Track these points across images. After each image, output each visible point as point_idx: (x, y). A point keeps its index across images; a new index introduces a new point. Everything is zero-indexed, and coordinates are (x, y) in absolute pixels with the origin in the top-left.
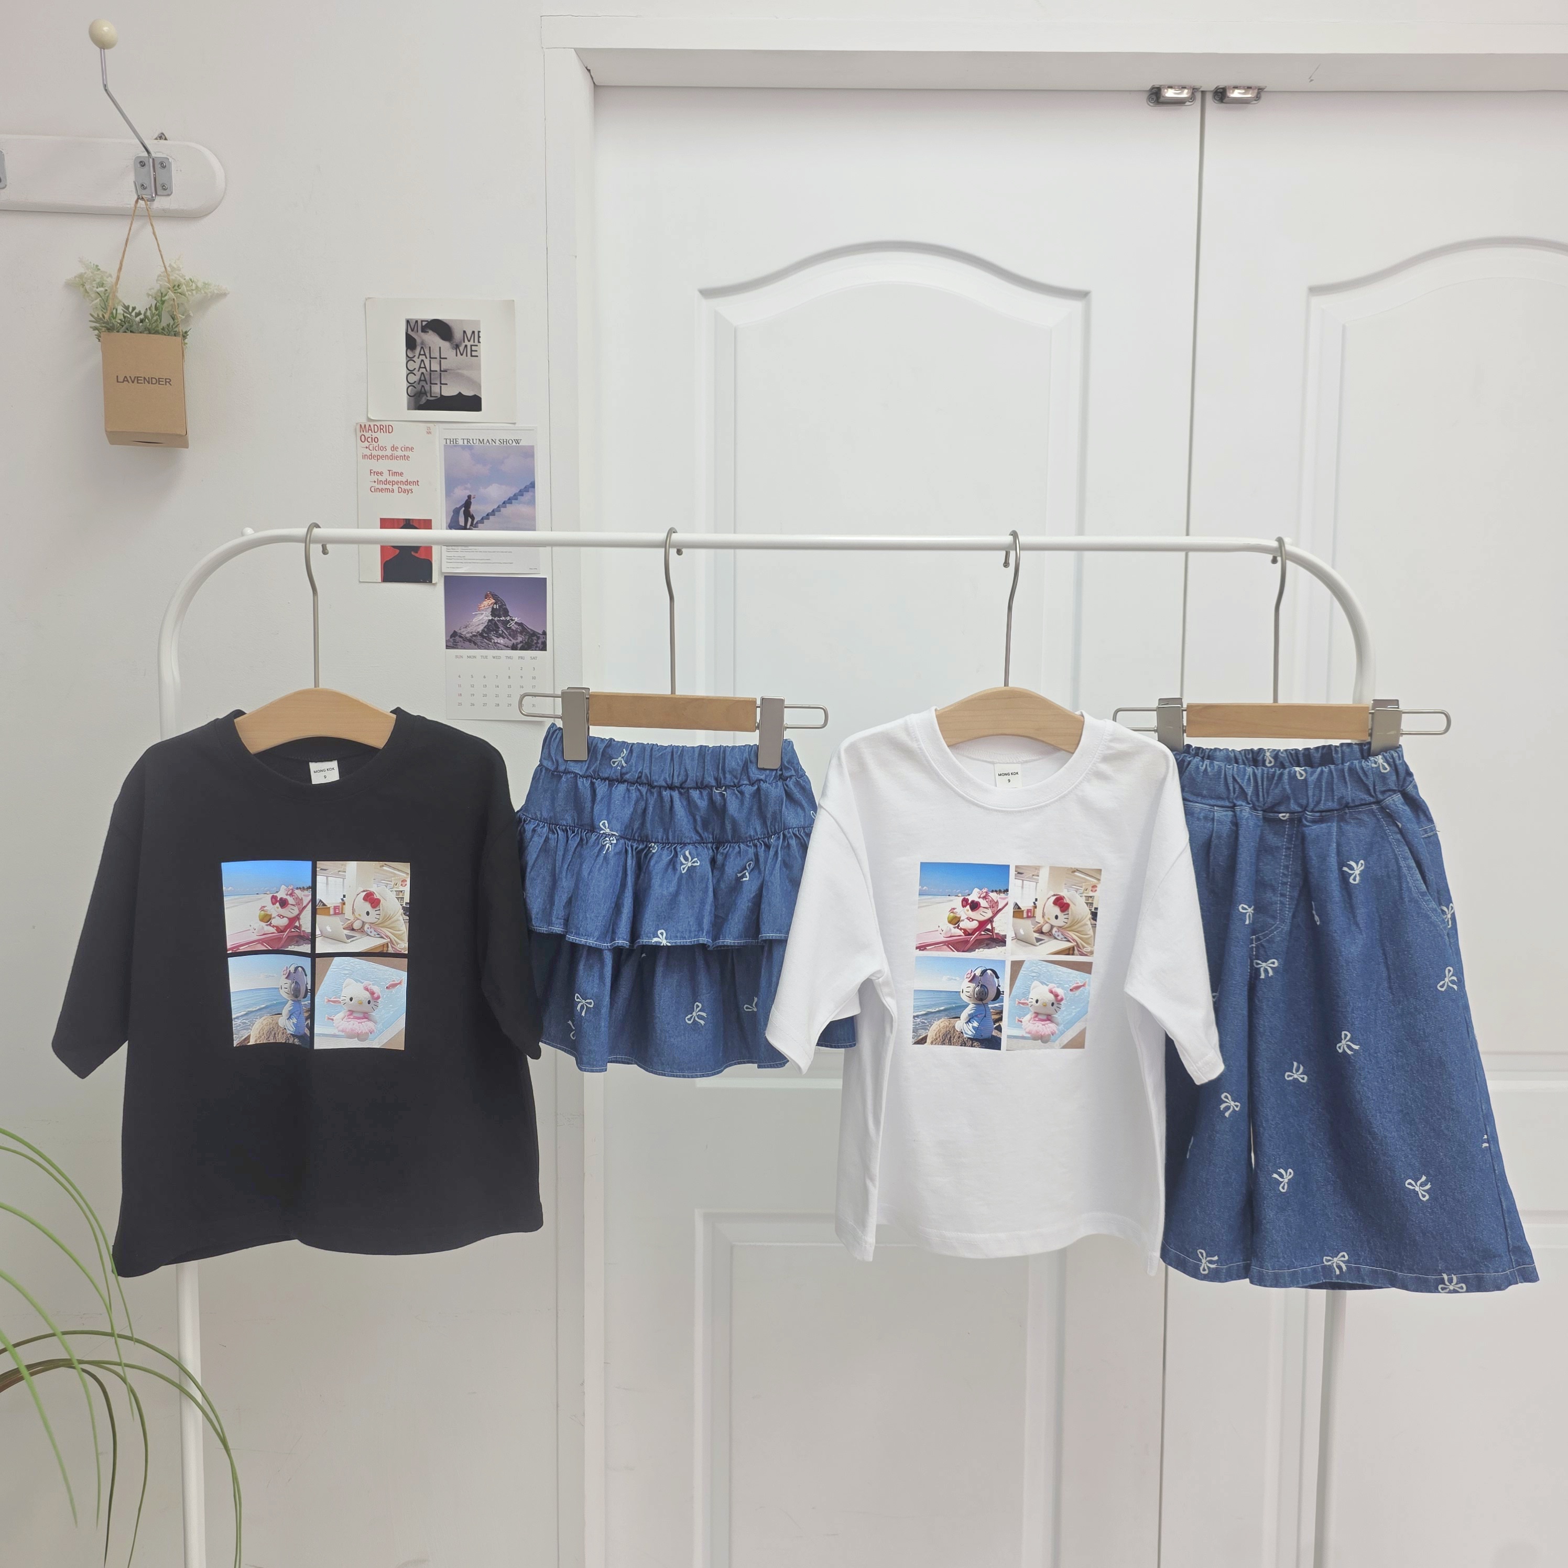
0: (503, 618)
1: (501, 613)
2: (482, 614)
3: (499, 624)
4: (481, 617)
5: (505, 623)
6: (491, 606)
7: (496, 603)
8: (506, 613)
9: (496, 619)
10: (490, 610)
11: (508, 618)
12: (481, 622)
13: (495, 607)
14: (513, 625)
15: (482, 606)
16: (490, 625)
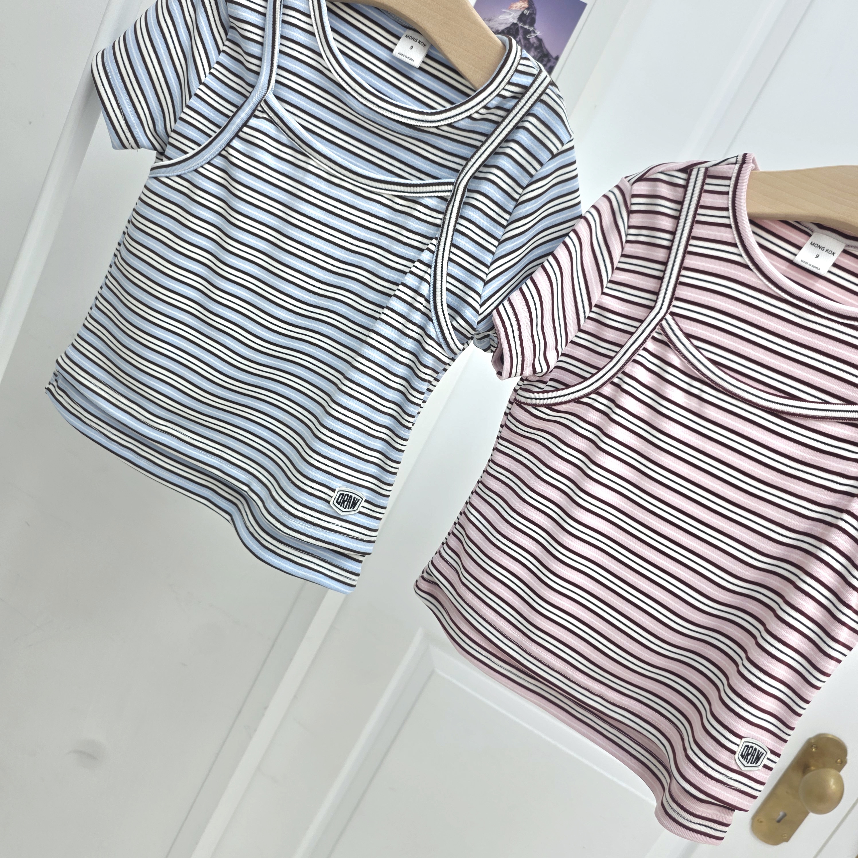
0: (527, 27)
1: (528, 21)
2: (510, 14)
3: (521, 31)
4: (508, 17)
5: (527, 32)
6: (522, 10)
7: (528, 9)
8: (532, 23)
9: (521, 25)
10: (519, 13)
11: (531, 29)
12: (506, 21)
13: (525, 12)
14: (532, 38)
15: (515, 6)
16: (512, 29)
